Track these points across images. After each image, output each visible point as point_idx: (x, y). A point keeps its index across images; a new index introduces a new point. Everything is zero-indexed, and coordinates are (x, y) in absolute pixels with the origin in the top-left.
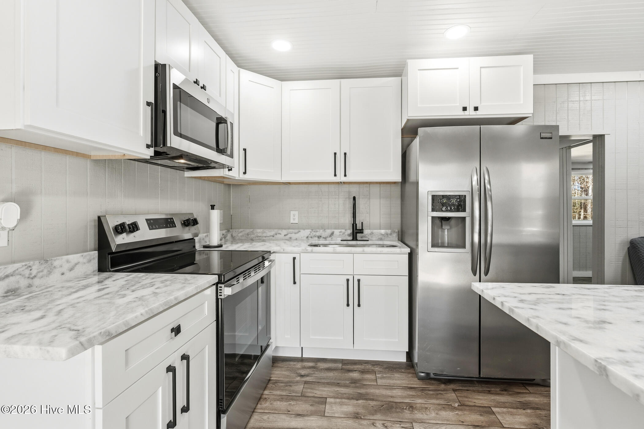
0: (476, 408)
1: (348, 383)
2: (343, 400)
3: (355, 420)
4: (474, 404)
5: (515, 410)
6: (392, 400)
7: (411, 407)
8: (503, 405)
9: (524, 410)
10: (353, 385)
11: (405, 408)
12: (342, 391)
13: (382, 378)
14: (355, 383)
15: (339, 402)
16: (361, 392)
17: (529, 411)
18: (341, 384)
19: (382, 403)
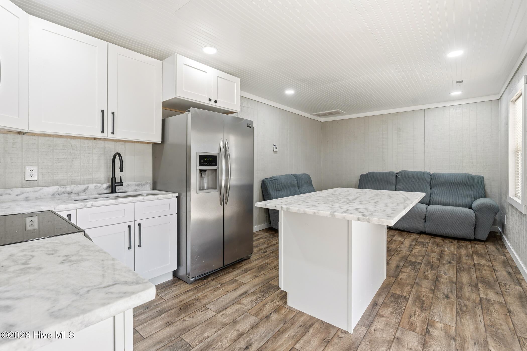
0: (229, 282)
1: (142, 310)
2: (150, 322)
3: (170, 326)
4: (226, 281)
5: (244, 275)
6: (183, 303)
7: (198, 300)
8: (238, 275)
9: (247, 272)
10: (147, 310)
11: (194, 302)
12: (143, 317)
13: (165, 295)
14: (147, 308)
15: (148, 325)
16: (158, 310)
17: (249, 272)
18: (137, 315)
19: (179, 307)
